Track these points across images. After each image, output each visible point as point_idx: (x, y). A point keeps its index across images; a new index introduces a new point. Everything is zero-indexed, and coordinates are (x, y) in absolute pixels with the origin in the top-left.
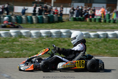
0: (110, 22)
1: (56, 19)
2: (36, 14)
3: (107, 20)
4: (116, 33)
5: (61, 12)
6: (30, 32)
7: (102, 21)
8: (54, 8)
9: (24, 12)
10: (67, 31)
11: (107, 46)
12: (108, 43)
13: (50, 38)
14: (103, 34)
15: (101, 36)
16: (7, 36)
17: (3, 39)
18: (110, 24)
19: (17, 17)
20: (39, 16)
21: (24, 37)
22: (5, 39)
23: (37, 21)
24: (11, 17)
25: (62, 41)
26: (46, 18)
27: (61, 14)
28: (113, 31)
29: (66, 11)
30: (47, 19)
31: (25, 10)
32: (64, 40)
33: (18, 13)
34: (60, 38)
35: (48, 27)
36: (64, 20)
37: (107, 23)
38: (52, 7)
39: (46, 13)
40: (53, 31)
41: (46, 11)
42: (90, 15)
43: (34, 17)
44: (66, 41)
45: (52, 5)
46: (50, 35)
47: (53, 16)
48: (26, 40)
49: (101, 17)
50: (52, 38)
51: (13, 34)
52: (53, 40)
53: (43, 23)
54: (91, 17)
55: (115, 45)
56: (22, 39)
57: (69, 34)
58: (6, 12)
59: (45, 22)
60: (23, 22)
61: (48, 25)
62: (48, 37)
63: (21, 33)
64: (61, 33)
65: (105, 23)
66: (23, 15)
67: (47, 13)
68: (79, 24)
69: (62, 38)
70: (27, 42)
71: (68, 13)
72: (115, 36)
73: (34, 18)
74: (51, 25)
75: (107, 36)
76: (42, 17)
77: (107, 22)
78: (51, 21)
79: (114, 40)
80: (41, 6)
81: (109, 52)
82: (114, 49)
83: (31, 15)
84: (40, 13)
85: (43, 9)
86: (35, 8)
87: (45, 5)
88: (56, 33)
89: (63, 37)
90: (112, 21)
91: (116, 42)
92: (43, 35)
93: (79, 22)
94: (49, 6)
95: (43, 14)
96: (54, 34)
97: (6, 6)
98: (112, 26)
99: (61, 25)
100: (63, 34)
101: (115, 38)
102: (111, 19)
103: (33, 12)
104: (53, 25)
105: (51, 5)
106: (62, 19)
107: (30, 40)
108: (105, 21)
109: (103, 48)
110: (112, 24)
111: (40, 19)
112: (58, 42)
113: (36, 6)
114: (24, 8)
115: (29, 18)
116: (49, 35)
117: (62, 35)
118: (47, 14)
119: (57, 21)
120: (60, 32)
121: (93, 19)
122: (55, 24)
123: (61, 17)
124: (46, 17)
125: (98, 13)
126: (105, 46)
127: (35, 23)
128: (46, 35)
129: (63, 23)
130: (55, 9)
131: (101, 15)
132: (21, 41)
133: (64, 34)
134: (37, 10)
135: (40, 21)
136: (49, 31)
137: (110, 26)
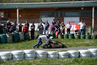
18: (85, 40)
20: (1, 35)
30: (11, 38)
37: (82, 39)
46: (11, 58)
50: (14, 61)
64: (25, 54)
65: (79, 40)
87: (8, 21)
89: (28, 59)
92: (3, 58)
96: (16, 56)
108: (79, 37)
111: (2, 38)
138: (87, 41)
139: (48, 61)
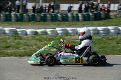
1: (103, 15)
2: (82, 11)
5: (109, 8)
6: (77, 30)
8: (101, 5)
9: (70, 10)
10: (115, 28)
13: (97, 35)
16: (53, 34)
17: (50, 37)
19: (63, 15)
20: (85, 14)
21: (70, 35)
22: (52, 36)
23: (83, 19)
24: (57, 15)
25: (110, 38)
26: (92, 16)
27: (109, 11)
29: (114, 7)
30: (93, 17)
31: (71, 7)
32: (112, 37)
33: (64, 11)
34: (108, 36)
35: (95, 25)
36: (111, 17)
38: (99, 3)
39: (92, 10)
40: (100, 28)
41: (92, 8)
43: (80, 14)
44: (114, 39)
45: (99, 2)
47: (100, 13)
48: (72, 38)
50: (99, 36)
51: (59, 32)
52: (100, 38)
53: (89, 20)
56: (69, 37)
57: (117, 31)
58: (52, 10)
59: (91, 19)
60: (69, 20)
61: (94, 22)
62: (94, 34)
63: (67, 31)
64: (109, 30)
66: (69, 13)
69: (110, 35)
70: (73, 40)
71: (116, 9)
73: (80, 16)
74: (98, 22)
76: (89, 15)
78: (98, 18)
80: (87, 3)
83: (76, 13)
84: (86, 10)
85: (90, 6)
86: (81, 5)
88: (104, 30)
95: (89, 11)
96: (101, 32)
97: (52, 4)
99: (108, 22)
104: (100, 23)
106: (110, 16)
107: (76, 38)
111: (86, 16)
112: (106, 39)
114: (70, 5)
115: (75, 15)
116: (96, 32)
117: (110, 32)
118: (94, 11)
119: (104, 18)
120: (107, 30)
123: (109, 14)
124: (92, 14)
127: (81, 20)
129: (110, 20)
130: (102, 5)
132: (68, 39)
133: (112, 31)
134: (83, 7)
135: (86, 19)
136: (96, 29)
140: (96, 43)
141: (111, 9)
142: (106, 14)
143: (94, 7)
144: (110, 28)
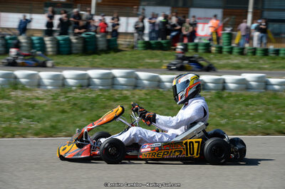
0: (230, 52)
1: (102, 44)
2: (55, 31)
3: (226, 49)
4: (244, 80)
5: (116, 28)
6: (39, 76)
7: (213, 49)
8: (97, 18)
9: (23, 27)
10: (128, 73)
11: (224, 111)
12: (225, 102)
13: (88, 89)
14: (216, 82)
15: (211, 85)
18: (232, 56)
19: (6, 40)
20: (60, 38)
21: (23, 88)
23: (55, 49)
25: (117, 96)
26: (77, 43)
27: (115, 33)
28: (239, 74)
29: (127, 24)
30: (80, 45)
32: (121, 94)
33: (8, 29)
34: (112, 91)
35: (83, 64)
36: (120, 47)
37: (225, 55)
38: (92, 15)
39: (77, 31)
40: (93, 73)
42: (185, 36)
43: (47, 39)
44: (126, 98)
45: (93, 11)
46: (86, 83)
47: (94, 37)
48: (28, 94)
49: (210, 40)
50: (92, 91)
52: (94, 95)
53: (70, 53)
54: (186, 41)
55: (243, 108)
56: (19, 93)
57: (134, 79)
59: (74, 52)
61: (82, 59)
62: (81, 86)
63: (16, 78)
64: (114, 78)
65: (219, 55)
66: (21, 35)
67: (80, 29)
68: (157, 56)
69: (117, 90)
70: (30, 99)
71: (131, 29)
72: (244, 86)
73: (47, 42)
74: (90, 58)
75: (223, 86)
76: (69, 41)
77: (225, 53)
78: (90, 49)
79: (241, 95)
80: (65, 12)
81: (227, 123)
82: (241, 116)
83: (40, 35)
85: (72, 19)
87: (75, 10)
88: (102, 77)
89: (119, 87)
90: (236, 50)
91: (244, 100)
92: (71, 82)
93: (158, 52)
94: (84, 14)
95: (70, 31)
96: (97, 81)
98: (236, 61)
99: (114, 59)
100: (118, 81)
101: (242, 90)
102: (233, 45)
103: (45, 28)
104: (96, 60)
105: (90, 11)
106: (117, 45)
107: (37, 95)
108: (220, 50)
109: (214, 114)
110: (236, 56)
111: (62, 44)
112: (108, 99)
113: (54, 13)
114: (25, 16)
115: (36, 42)
117: (116, 82)
118: (80, 33)
119: (105, 49)
120: (111, 76)
121: (191, 46)
122: (100, 57)
123: (116, 40)
124: (76, 39)
125: (204, 30)
126: (220, 110)
127: (51, 53)
128: (76, 83)
129: (119, 53)
130: (100, 20)
131: (211, 35)
132: (17, 97)
133: (122, 80)
134: (56, 22)
135: (64, 50)
136: (86, 74)
137: (231, 62)
138: (236, 60)
139: (161, 93)
140: (84, 107)
141: (121, 29)
142: (108, 41)
143: (82, 23)
144: (117, 72)
